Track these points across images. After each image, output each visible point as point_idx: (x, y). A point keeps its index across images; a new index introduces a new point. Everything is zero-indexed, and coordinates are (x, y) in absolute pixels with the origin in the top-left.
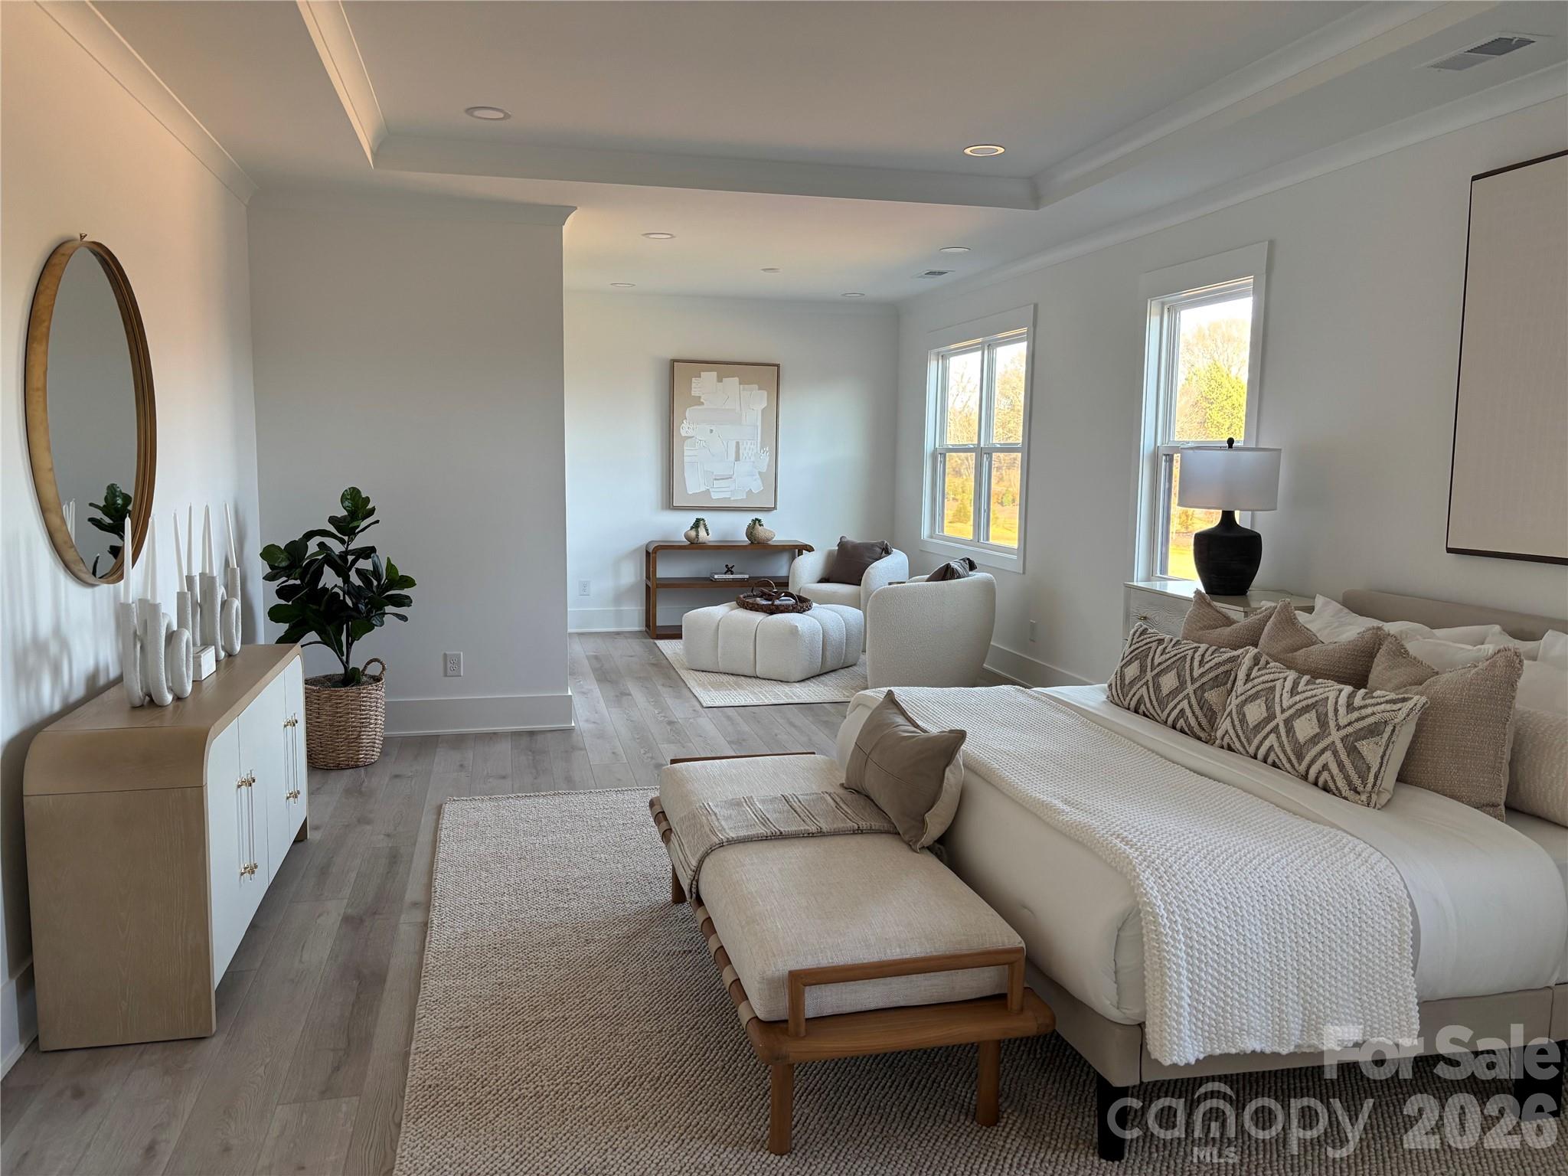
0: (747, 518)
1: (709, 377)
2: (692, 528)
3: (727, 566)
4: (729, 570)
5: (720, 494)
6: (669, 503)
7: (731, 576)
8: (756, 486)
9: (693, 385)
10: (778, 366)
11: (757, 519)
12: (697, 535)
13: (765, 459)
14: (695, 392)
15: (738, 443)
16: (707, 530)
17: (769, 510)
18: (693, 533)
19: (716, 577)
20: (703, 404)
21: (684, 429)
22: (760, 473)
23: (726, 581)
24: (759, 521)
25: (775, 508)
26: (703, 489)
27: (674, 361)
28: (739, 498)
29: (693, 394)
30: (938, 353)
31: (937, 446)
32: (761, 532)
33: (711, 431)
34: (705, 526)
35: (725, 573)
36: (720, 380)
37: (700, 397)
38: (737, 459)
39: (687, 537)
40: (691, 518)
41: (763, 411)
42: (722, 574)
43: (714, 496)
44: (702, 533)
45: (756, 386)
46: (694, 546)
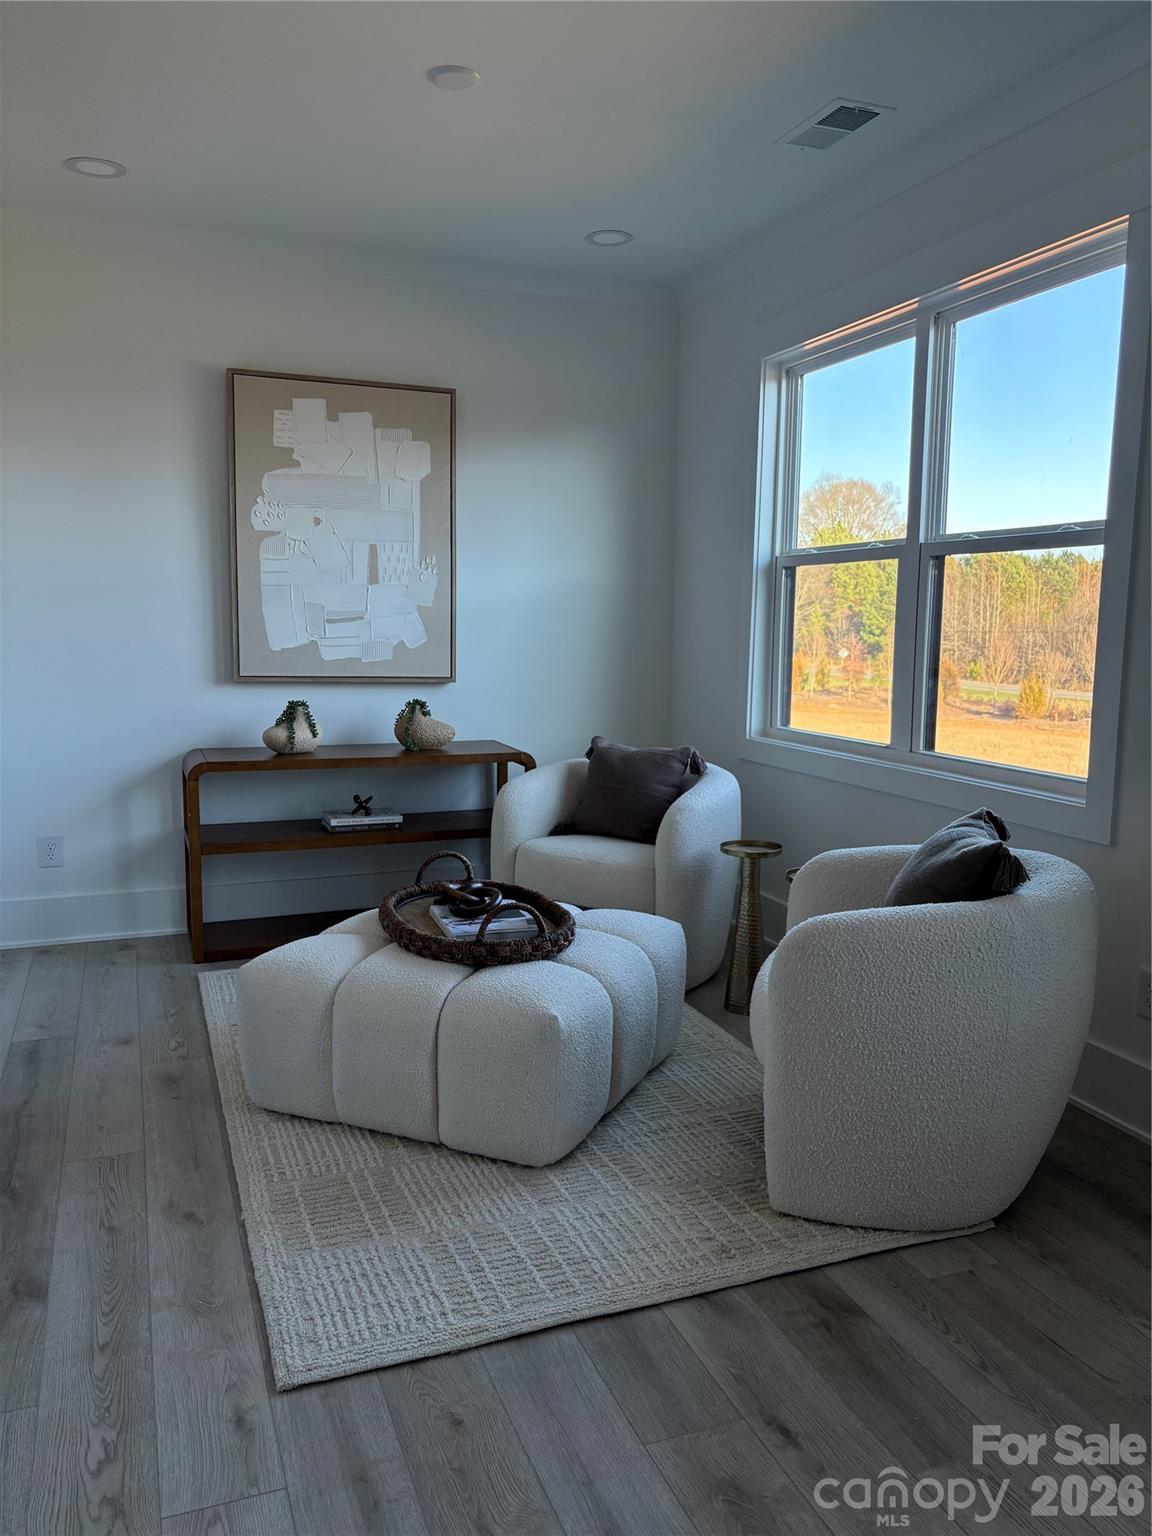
0: (395, 702)
1: (309, 409)
2: (279, 723)
3: (356, 798)
4: (362, 807)
5: (339, 649)
6: (231, 668)
7: (367, 820)
8: (413, 634)
9: (277, 425)
10: (451, 392)
11: (417, 702)
12: (291, 738)
13: (430, 584)
14: (280, 439)
15: (373, 548)
16: (312, 726)
17: (438, 682)
18: (282, 734)
19: (334, 822)
20: (297, 464)
21: (260, 516)
22: (419, 608)
23: (354, 831)
24: (423, 705)
25: (452, 678)
26: (303, 640)
27: (233, 373)
28: (379, 660)
29: (277, 442)
30: (780, 364)
31: (778, 553)
32: (425, 727)
33: (317, 521)
34: (308, 717)
35: (354, 813)
36: (332, 416)
37: (291, 451)
38: (373, 578)
39: (267, 739)
40: (276, 701)
41: (424, 482)
42: (346, 813)
43: (328, 654)
44: (302, 733)
45: (409, 433)
46: (284, 760)
